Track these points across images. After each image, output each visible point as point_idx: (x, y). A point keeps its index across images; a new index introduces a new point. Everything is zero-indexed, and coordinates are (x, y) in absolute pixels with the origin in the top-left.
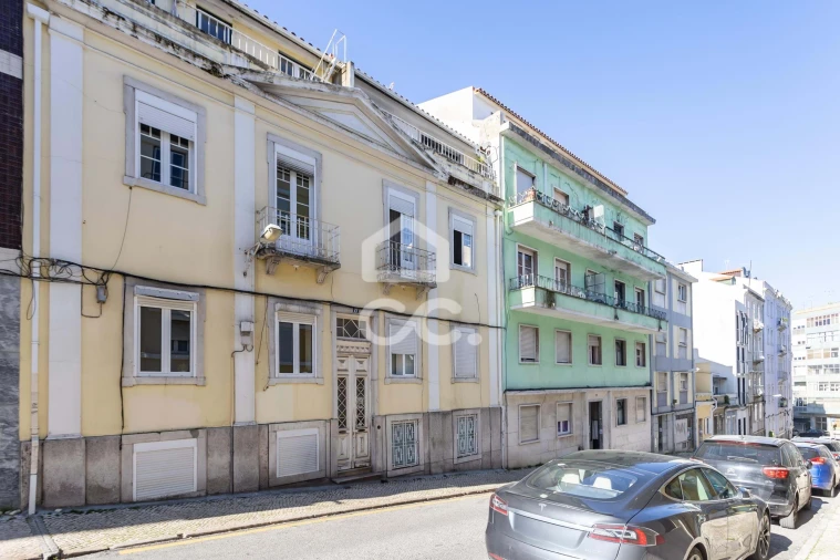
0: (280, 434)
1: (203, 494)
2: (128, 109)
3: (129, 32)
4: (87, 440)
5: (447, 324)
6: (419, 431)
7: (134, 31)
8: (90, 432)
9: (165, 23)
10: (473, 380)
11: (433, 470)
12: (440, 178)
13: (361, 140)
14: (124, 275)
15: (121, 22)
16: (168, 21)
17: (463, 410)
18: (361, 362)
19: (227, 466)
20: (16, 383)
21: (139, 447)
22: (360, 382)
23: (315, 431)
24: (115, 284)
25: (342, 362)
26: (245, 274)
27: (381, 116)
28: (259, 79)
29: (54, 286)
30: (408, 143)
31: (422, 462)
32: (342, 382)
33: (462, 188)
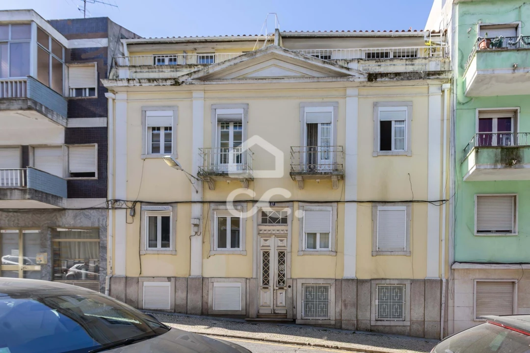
0: (215, 284)
1: (173, 311)
2: (143, 122)
3: (138, 84)
4: (127, 279)
5: (370, 204)
6: (332, 294)
7: (140, 83)
8: (129, 275)
9: (162, 72)
10: (402, 253)
12: (358, 80)
13: (275, 81)
14: (141, 202)
15: (135, 81)
16: (164, 70)
17: (386, 279)
18: (281, 241)
19: (185, 298)
20: (106, 253)
21: (146, 284)
22: (281, 255)
23: (238, 284)
24: (138, 206)
25: (266, 240)
26: (197, 192)
28: (201, 74)
29: (117, 211)
32: (266, 255)
33: (387, 79)
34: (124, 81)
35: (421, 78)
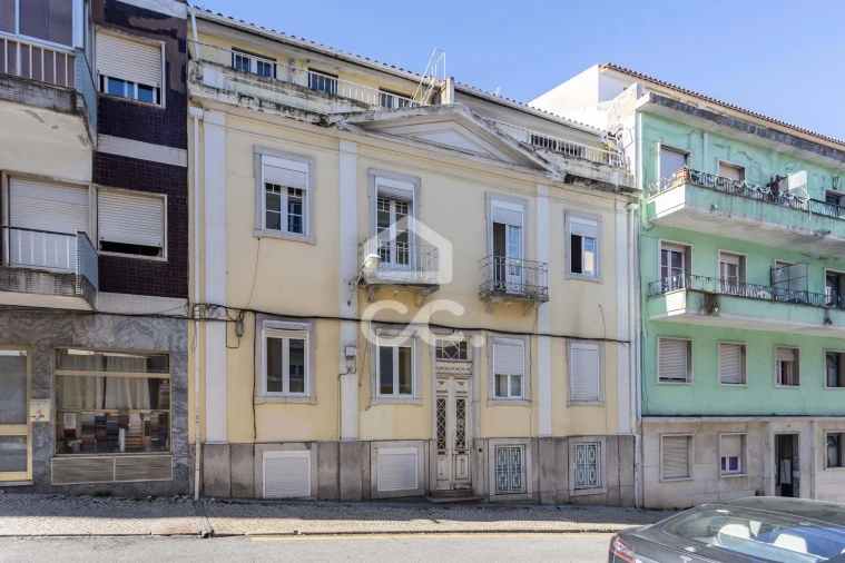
0: (381, 451)
1: (315, 498)
2: (256, 174)
3: (256, 108)
4: (231, 446)
5: (563, 340)
6: (527, 458)
7: (261, 106)
8: (234, 440)
10: (596, 403)
11: (543, 501)
12: (554, 178)
13: (462, 155)
14: (255, 312)
15: (251, 101)
16: (284, 89)
17: (582, 436)
18: (461, 384)
19: (335, 476)
20: (186, 400)
21: (267, 454)
22: (461, 404)
23: (414, 450)
24: (249, 319)
25: (442, 383)
26: (349, 303)
27: (483, 126)
28: (361, 119)
29: (209, 325)
30: (515, 147)
31: (530, 490)
32: (441, 404)
33: (583, 185)
34: (232, 97)
35: (614, 191)
